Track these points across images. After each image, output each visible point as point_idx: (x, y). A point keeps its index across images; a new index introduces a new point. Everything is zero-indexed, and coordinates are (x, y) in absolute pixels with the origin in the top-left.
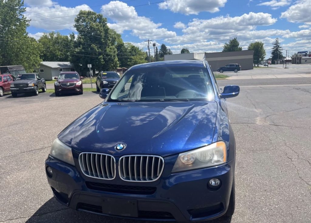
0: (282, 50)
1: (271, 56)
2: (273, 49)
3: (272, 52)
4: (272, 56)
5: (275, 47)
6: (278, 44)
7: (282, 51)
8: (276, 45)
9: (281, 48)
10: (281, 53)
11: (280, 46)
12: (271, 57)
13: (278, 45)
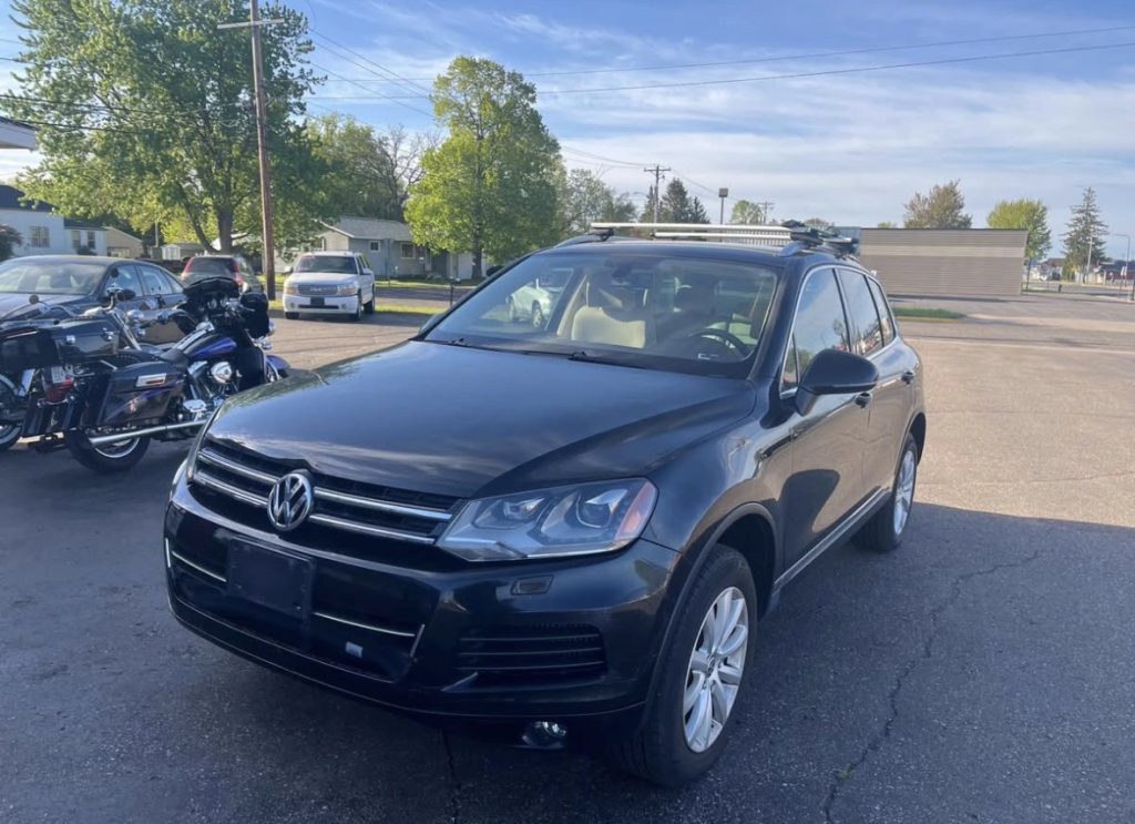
0: (1106, 233)
1: (1063, 252)
2: (1070, 226)
3: (1068, 236)
4: (1067, 251)
5: (1079, 220)
6: (1093, 210)
7: (1102, 238)
8: (1084, 215)
9: (1100, 228)
10: (1101, 244)
11: (1098, 219)
12: (1064, 257)
13: (1092, 213)
